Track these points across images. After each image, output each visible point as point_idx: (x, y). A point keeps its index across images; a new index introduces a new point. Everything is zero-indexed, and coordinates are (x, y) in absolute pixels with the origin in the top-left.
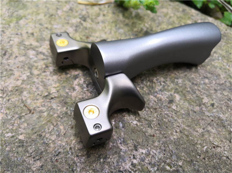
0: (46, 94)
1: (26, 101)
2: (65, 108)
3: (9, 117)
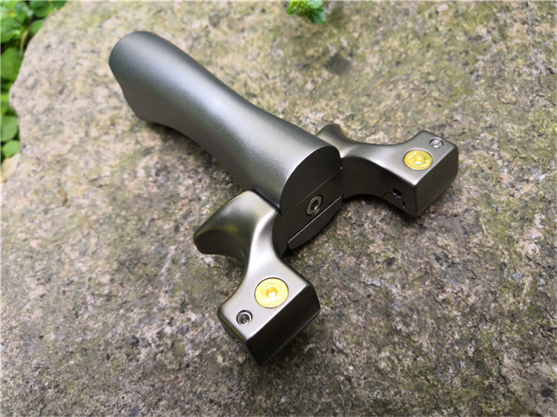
2: (111, 208)
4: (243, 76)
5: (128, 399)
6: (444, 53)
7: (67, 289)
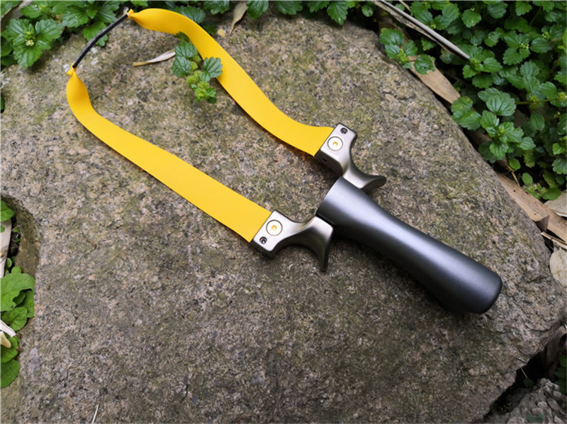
0: (110, 223)
1: (88, 234)
2: (134, 238)
3: (74, 257)
4: (182, 131)
5: (208, 330)
6: (296, 86)
7: (132, 294)
